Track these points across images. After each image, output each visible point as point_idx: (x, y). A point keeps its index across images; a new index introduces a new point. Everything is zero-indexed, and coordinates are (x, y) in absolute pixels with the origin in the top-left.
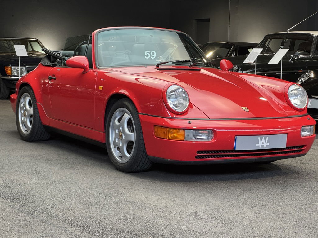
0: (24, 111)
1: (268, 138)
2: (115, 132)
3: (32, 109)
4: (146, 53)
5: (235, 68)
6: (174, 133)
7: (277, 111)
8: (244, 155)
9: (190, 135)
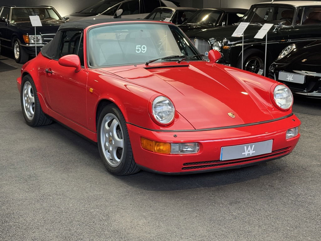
0: (27, 98)
1: (254, 146)
2: (106, 136)
3: (34, 97)
4: (137, 47)
5: (225, 40)
6: (160, 146)
7: (262, 111)
8: (230, 163)
9: (176, 149)
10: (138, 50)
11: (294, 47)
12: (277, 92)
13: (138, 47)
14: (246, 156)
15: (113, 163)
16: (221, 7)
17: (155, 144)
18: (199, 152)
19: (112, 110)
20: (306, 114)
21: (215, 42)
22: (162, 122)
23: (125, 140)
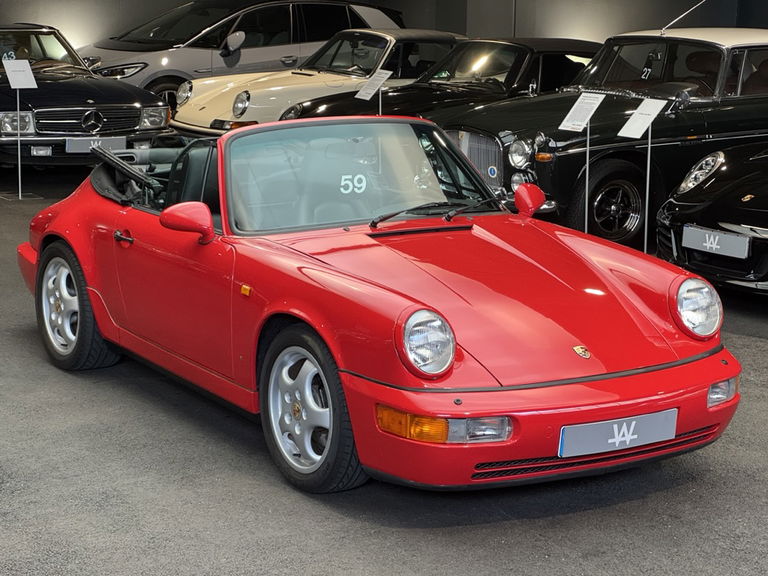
0: (56, 299)
1: (634, 423)
2: (283, 399)
3: (76, 298)
4: (343, 181)
5: (540, 139)
6: (423, 424)
7: (650, 340)
8: (580, 463)
9: (458, 430)
10: (346, 187)
11: (721, 159)
12: (686, 295)
13: (346, 180)
14: (617, 447)
15: (301, 464)
16: (517, 36)
17: (412, 422)
18: (513, 439)
19: (303, 338)
20: (754, 336)
21: (515, 141)
22: (424, 369)
23: (334, 410)
